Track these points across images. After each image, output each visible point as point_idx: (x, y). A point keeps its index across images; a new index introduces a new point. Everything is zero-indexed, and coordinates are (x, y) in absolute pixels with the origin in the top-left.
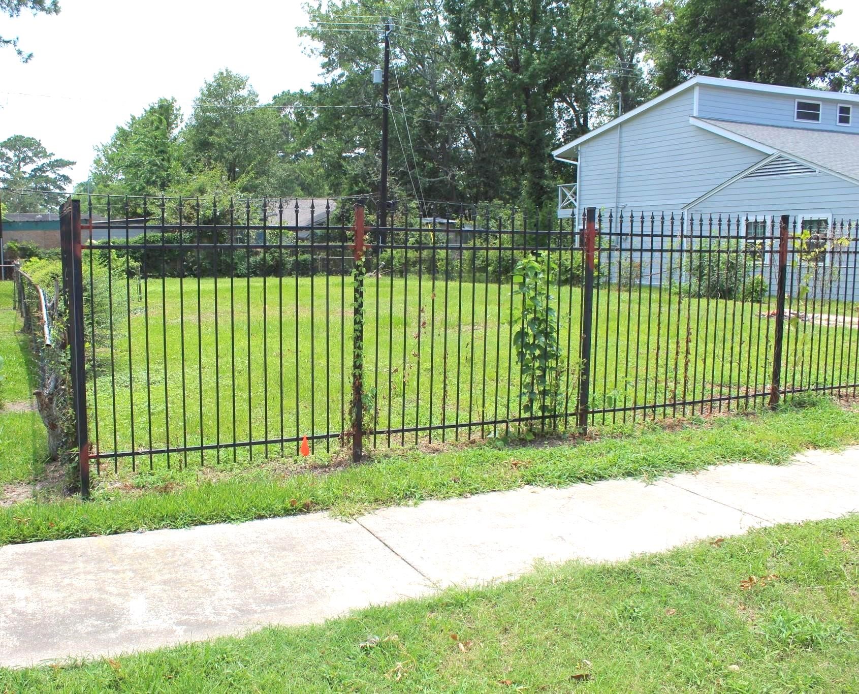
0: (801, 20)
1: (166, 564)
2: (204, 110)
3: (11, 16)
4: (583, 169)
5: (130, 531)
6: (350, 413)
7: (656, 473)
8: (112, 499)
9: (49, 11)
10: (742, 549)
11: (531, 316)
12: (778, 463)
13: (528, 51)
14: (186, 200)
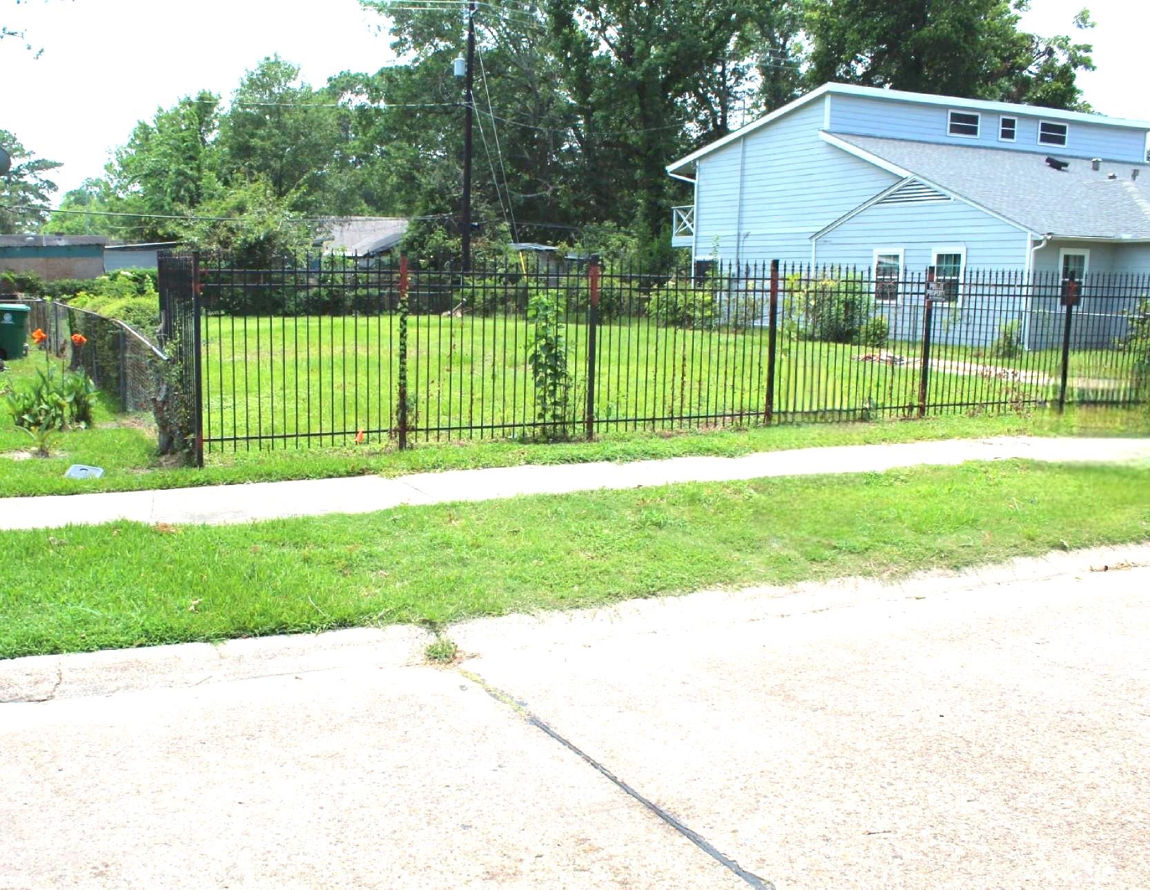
2: (243, 105)
4: (702, 189)
6: (397, 414)
11: (543, 342)
13: (642, 42)
14: (222, 221)
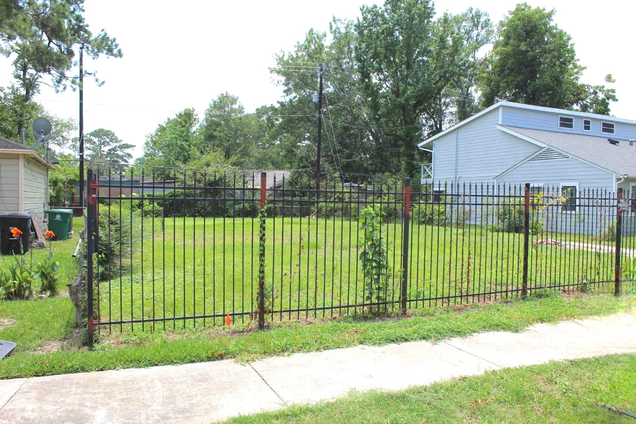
0: (563, 71)
1: (126, 389)
2: (211, 116)
3: (94, 59)
4: (436, 155)
5: (110, 369)
6: (257, 300)
7: (440, 337)
8: (106, 349)
9: (116, 56)
10: (477, 383)
11: (369, 243)
12: (517, 331)
13: (404, 85)
14: (198, 170)
